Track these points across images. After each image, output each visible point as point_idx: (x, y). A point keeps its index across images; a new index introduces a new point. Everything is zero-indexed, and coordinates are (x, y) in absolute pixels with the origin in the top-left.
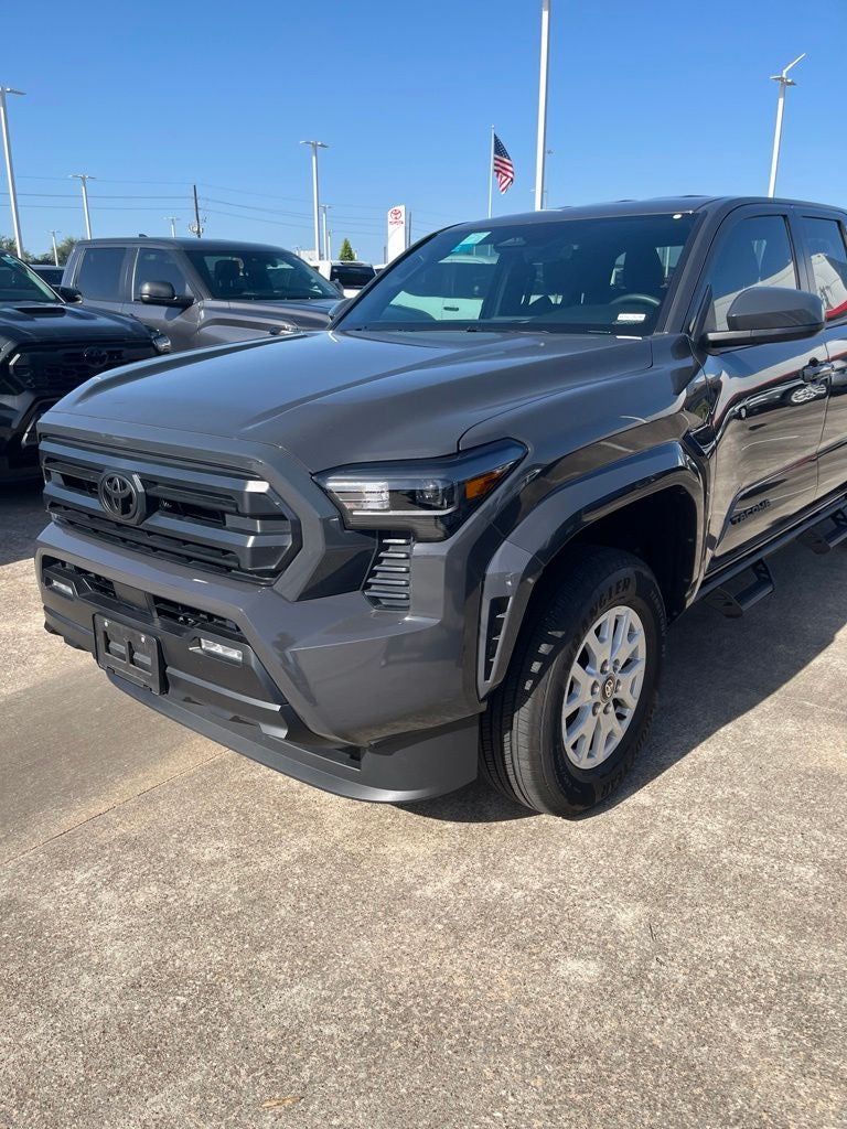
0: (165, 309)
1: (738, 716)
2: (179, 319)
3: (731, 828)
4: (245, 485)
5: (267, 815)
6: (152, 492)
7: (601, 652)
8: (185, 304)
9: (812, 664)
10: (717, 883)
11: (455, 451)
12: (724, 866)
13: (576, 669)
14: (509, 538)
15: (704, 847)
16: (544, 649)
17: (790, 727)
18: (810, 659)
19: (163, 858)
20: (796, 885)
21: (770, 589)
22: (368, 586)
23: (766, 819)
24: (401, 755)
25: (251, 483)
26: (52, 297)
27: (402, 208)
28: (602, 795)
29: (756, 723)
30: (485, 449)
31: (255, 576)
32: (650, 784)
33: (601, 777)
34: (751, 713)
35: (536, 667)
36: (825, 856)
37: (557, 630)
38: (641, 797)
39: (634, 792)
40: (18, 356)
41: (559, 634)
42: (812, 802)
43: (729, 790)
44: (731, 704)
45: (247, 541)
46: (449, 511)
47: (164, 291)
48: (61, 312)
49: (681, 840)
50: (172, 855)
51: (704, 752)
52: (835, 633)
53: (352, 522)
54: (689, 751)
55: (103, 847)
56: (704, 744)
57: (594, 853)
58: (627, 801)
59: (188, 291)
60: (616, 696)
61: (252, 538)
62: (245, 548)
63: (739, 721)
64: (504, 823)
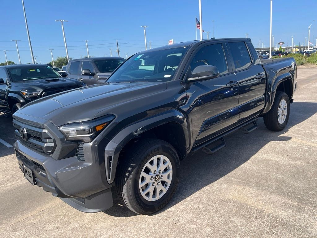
0: (89, 76)
1: (211, 183)
2: (93, 78)
3: (193, 217)
4: (42, 131)
5: (70, 216)
6: (28, 132)
7: (153, 168)
8: (93, 75)
9: (240, 167)
10: (181, 234)
11: (93, 119)
12: (186, 228)
13: (143, 174)
14: (111, 140)
15: (183, 223)
16: (130, 169)
17: (224, 186)
18: (240, 165)
19: (39, 229)
20: (203, 234)
21: (224, 146)
22: (77, 155)
23: (204, 214)
24: (94, 200)
25: (44, 130)
26: (59, 76)
27: (172, 40)
28: (159, 208)
29: (215, 185)
30: (102, 117)
31: (49, 154)
32: (176, 205)
33: (158, 203)
34: (215, 182)
35: (127, 174)
36: (216, 225)
37: (134, 163)
38: (172, 209)
39: (171, 207)
40: (44, 93)
41: (134, 165)
42: (220, 208)
43: (198, 206)
44: (211, 180)
45: (44, 145)
46: (92, 134)
47: (88, 72)
48: (58, 80)
49: (177, 221)
50: (41, 228)
51: (196, 195)
52: (251, 157)
53: (69, 138)
54: (192, 194)
55: (26, 226)
56: (197, 192)
57: (151, 225)
58: (168, 210)
59: (94, 71)
60: (162, 180)
61: (46, 144)
62: (44, 147)
63: (211, 185)
64: (131, 217)
